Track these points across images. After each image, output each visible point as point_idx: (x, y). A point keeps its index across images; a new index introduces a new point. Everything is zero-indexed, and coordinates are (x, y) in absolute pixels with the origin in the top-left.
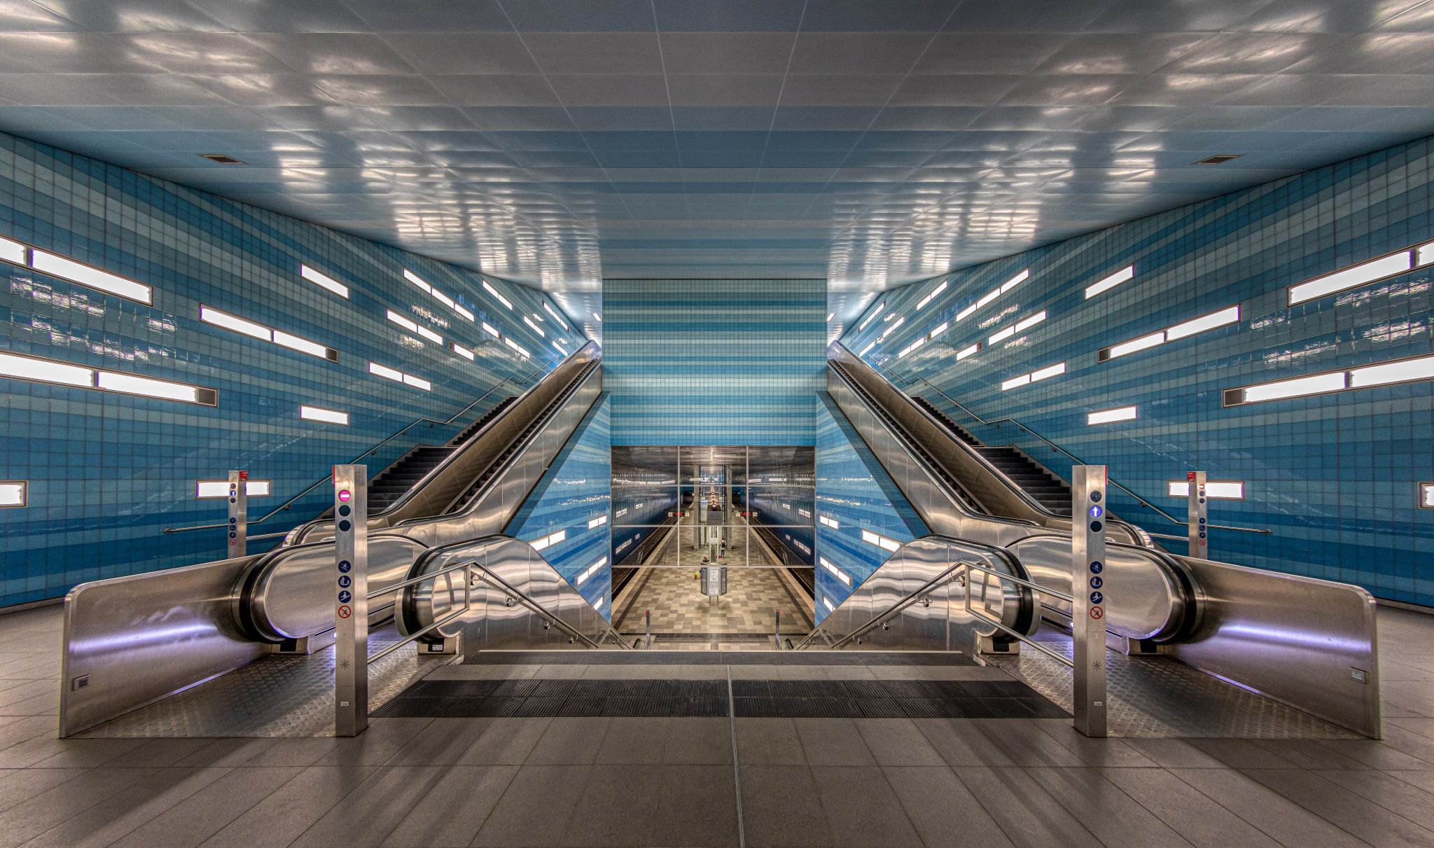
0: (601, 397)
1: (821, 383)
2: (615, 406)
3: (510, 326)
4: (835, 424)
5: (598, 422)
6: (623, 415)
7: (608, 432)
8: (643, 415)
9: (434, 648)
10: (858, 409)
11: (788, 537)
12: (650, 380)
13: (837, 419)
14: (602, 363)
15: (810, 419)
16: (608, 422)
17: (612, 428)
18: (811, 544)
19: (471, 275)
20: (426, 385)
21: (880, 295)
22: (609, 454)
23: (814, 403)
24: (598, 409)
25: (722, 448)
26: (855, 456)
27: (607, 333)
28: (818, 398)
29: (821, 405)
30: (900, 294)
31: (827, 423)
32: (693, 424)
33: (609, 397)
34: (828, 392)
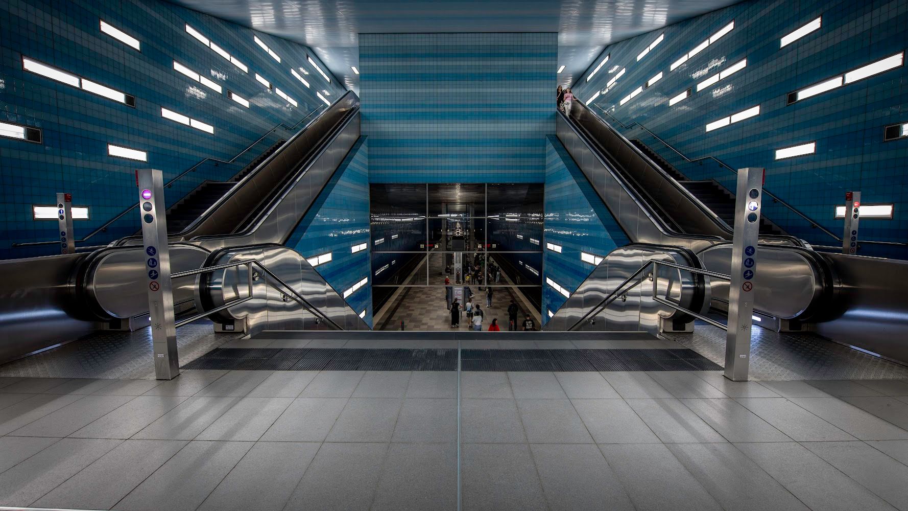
0: (360, 140)
1: (551, 127)
2: (372, 149)
3: (280, 78)
4: (562, 163)
5: (358, 162)
6: (379, 157)
7: (367, 171)
8: (396, 157)
9: (227, 328)
10: (583, 150)
11: (521, 262)
12: (402, 125)
13: (563, 158)
14: (359, 110)
15: (541, 159)
16: (366, 162)
17: (370, 168)
18: (539, 268)
19: (245, 31)
20: (209, 129)
21: (606, 49)
22: (368, 190)
23: (544, 146)
24: (357, 150)
25: (465, 187)
26: (578, 191)
27: (363, 83)
28: (548, 140)
29: (550, 147)
30: (623, 46)
31: (555, 162)
32: (440, 164)
33: (366, 140)
34: (556, 136)
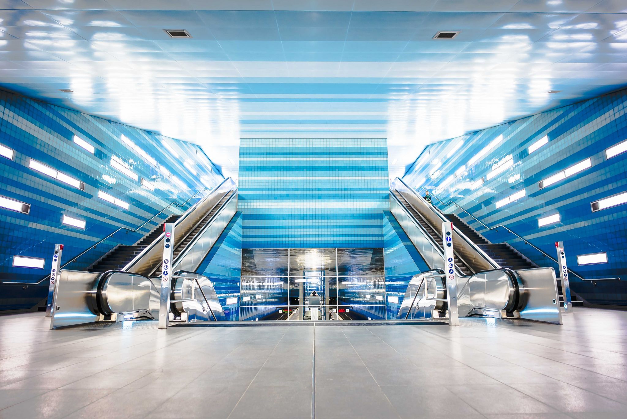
0: (237, 214)
1: (385, 205)
2: (246, 221)
3: (177, 168)
4: (394, 232)
5: (235, 231)
6: (250, 227)
7: (241, 239)
8: (264, 227)
9: (176, 319)
13: (394, 228)
14: (238, 192)
15: (379, 229)
16: (240, 231)
17: (243, 236)
19: (156, 137)
20: (127, 206)
21: (427, 148)
22: (241, 254)
23: (382, 219)
24: (235, 222)
27: (241, 172)
28: (384, 215)
29: (386, 220)
30: (438, 147)
31: (390, 232)
32: (299, 233)
33: (241, 215)
34: (390, 211)
